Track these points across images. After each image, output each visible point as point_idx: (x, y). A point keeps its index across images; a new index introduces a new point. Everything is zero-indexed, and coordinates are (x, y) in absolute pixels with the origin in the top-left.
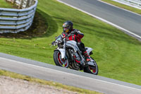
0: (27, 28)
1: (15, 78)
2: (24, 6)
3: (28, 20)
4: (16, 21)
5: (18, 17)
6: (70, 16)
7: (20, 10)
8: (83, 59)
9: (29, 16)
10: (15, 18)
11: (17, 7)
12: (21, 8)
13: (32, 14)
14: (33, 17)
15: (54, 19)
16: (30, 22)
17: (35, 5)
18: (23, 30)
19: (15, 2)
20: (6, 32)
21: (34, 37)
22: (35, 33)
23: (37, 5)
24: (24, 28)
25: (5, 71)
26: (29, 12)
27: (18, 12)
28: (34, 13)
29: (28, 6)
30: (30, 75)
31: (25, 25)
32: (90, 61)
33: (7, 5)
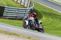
1: (24, 38)
2: (28, 7)
4: (25, 13)
6: (48, 11)
7: (26, 9)
8: (37, 26)
10: (24, 12)
11: (25, 8)
12: (27, 8)
17: (33, 7)
19: (24, 5)
20: (20, 18)
23: (34, 7)
25: (20, 35)
29: (30, 7)
30: (30, 36)
32: (40, 26)
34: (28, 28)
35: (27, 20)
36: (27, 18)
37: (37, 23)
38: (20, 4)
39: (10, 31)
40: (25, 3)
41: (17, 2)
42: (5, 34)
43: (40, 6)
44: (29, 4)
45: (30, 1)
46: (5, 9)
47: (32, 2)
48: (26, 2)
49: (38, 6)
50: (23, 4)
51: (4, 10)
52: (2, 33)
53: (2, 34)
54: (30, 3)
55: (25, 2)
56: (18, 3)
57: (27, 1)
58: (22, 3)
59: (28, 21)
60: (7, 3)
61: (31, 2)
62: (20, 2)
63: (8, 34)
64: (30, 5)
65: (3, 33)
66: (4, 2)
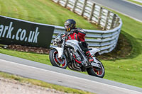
0: (111, 50)
2: (109, 28)
3: (112, 42)
4: (100, 43)
5: (102, 38)
8: (86, 60)
9: (113, 38)
12: (105, 30)
13: (116, 36)
14: (117, 39)
15: (139, 41)
16: (114, 43)
17: (119, 27)
18: (107, 52)
19: (99, 24)
21: (118, 59)
22: (119, 55)
23: (122, 27)
24: (108, 49)
25: (88, 92)
26: (114, 34)
27: (102, 34)
28: (118, 35)
29: (112, 27)
31: (109, 47)
33: (91, 27)
34: (61, 66)
35: (61, 46)
36: (61, 42)
37: (86, 55)
38: (91, 20)
39: (66, 84)
40: (100, 19)
41: (82, 15)
42: (54, 90)
43: (136, 25)
44: (110, 21)
45: (112, 14)
46: (55, 32)
47: (118, 17)
48: (103, 17)
49: (131, 25)
50: (97, 21)
51: (52, 34)
52: (47, 89)
53: (48, 91)
54: (114, 19)
55: (100, 16)
56: (86, 19)
57: (106, 14)
58: (94, 19)
59: (62, 49)
60: (60, 19)
61: (115, 15)
62: (89, 16)
63: (61, 90)
64: (113, 23)
65: (50, 88)
66: (53, 16)
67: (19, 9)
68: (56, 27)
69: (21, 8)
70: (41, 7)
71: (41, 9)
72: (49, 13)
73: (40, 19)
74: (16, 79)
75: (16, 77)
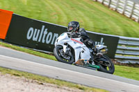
46: (119, 42)
51: (117, 44)
60: (125, 30)
66: (117, 27)
67: (85, 21)
68: (120, 37)
69: (87, 19)
70: (107, 18)
71: (107, 20)
72: (114, 24)
73: (105, 30)
74: (80, 89)
75: (80, 86)
